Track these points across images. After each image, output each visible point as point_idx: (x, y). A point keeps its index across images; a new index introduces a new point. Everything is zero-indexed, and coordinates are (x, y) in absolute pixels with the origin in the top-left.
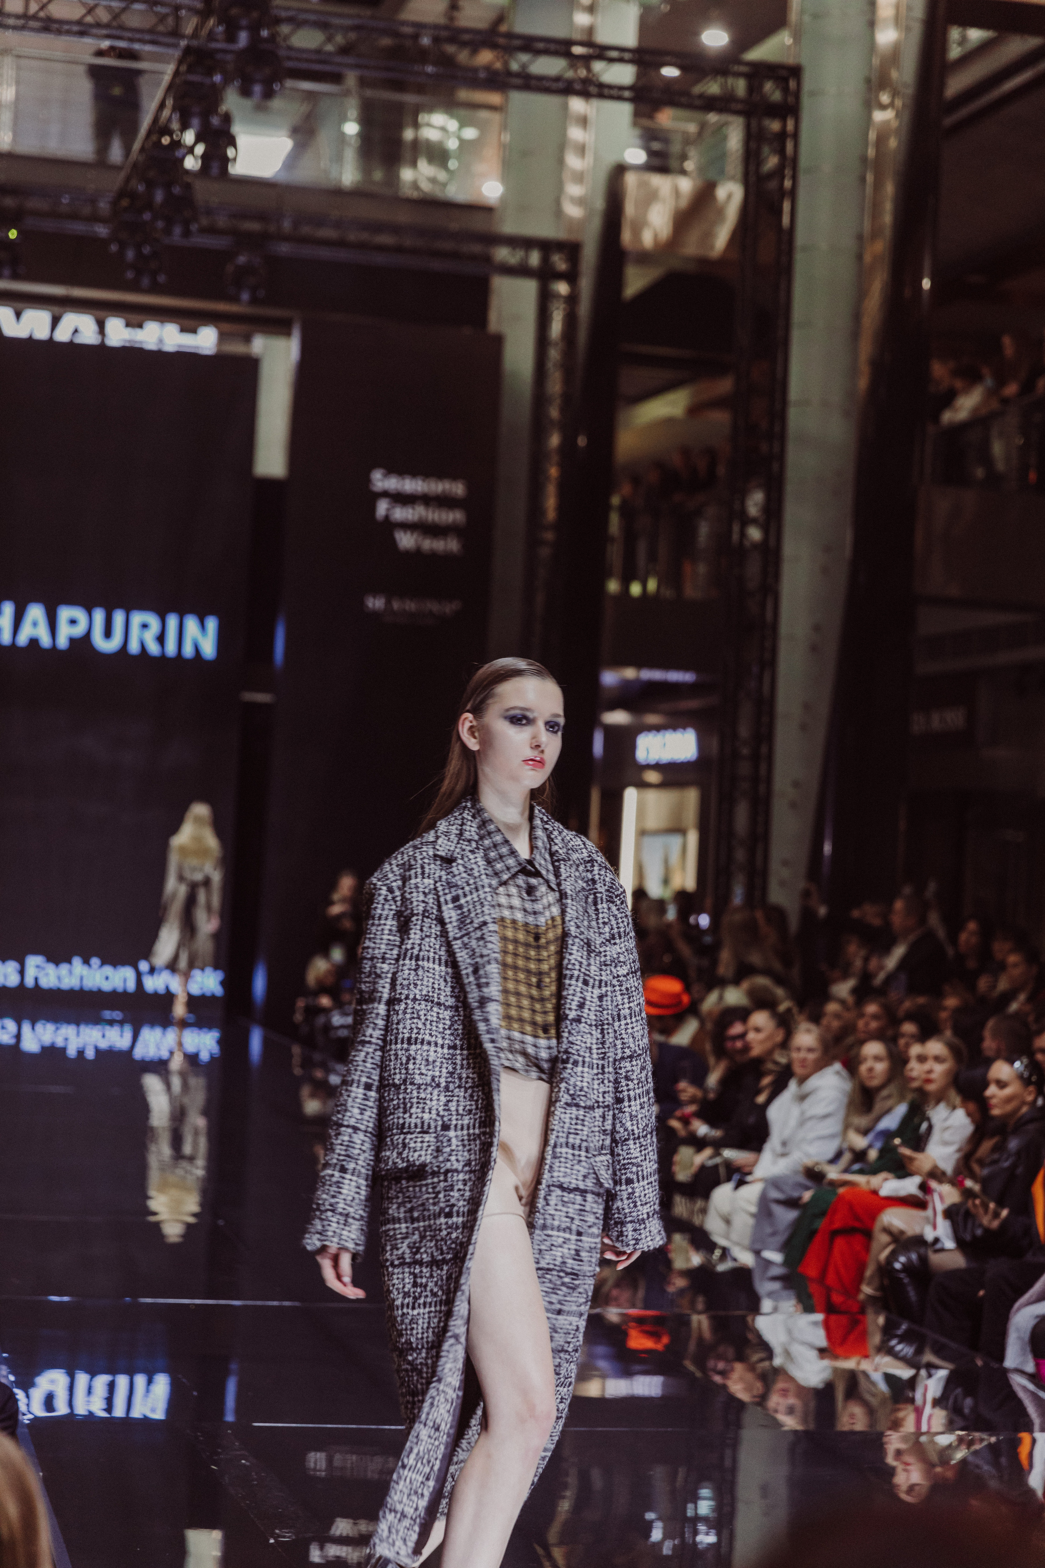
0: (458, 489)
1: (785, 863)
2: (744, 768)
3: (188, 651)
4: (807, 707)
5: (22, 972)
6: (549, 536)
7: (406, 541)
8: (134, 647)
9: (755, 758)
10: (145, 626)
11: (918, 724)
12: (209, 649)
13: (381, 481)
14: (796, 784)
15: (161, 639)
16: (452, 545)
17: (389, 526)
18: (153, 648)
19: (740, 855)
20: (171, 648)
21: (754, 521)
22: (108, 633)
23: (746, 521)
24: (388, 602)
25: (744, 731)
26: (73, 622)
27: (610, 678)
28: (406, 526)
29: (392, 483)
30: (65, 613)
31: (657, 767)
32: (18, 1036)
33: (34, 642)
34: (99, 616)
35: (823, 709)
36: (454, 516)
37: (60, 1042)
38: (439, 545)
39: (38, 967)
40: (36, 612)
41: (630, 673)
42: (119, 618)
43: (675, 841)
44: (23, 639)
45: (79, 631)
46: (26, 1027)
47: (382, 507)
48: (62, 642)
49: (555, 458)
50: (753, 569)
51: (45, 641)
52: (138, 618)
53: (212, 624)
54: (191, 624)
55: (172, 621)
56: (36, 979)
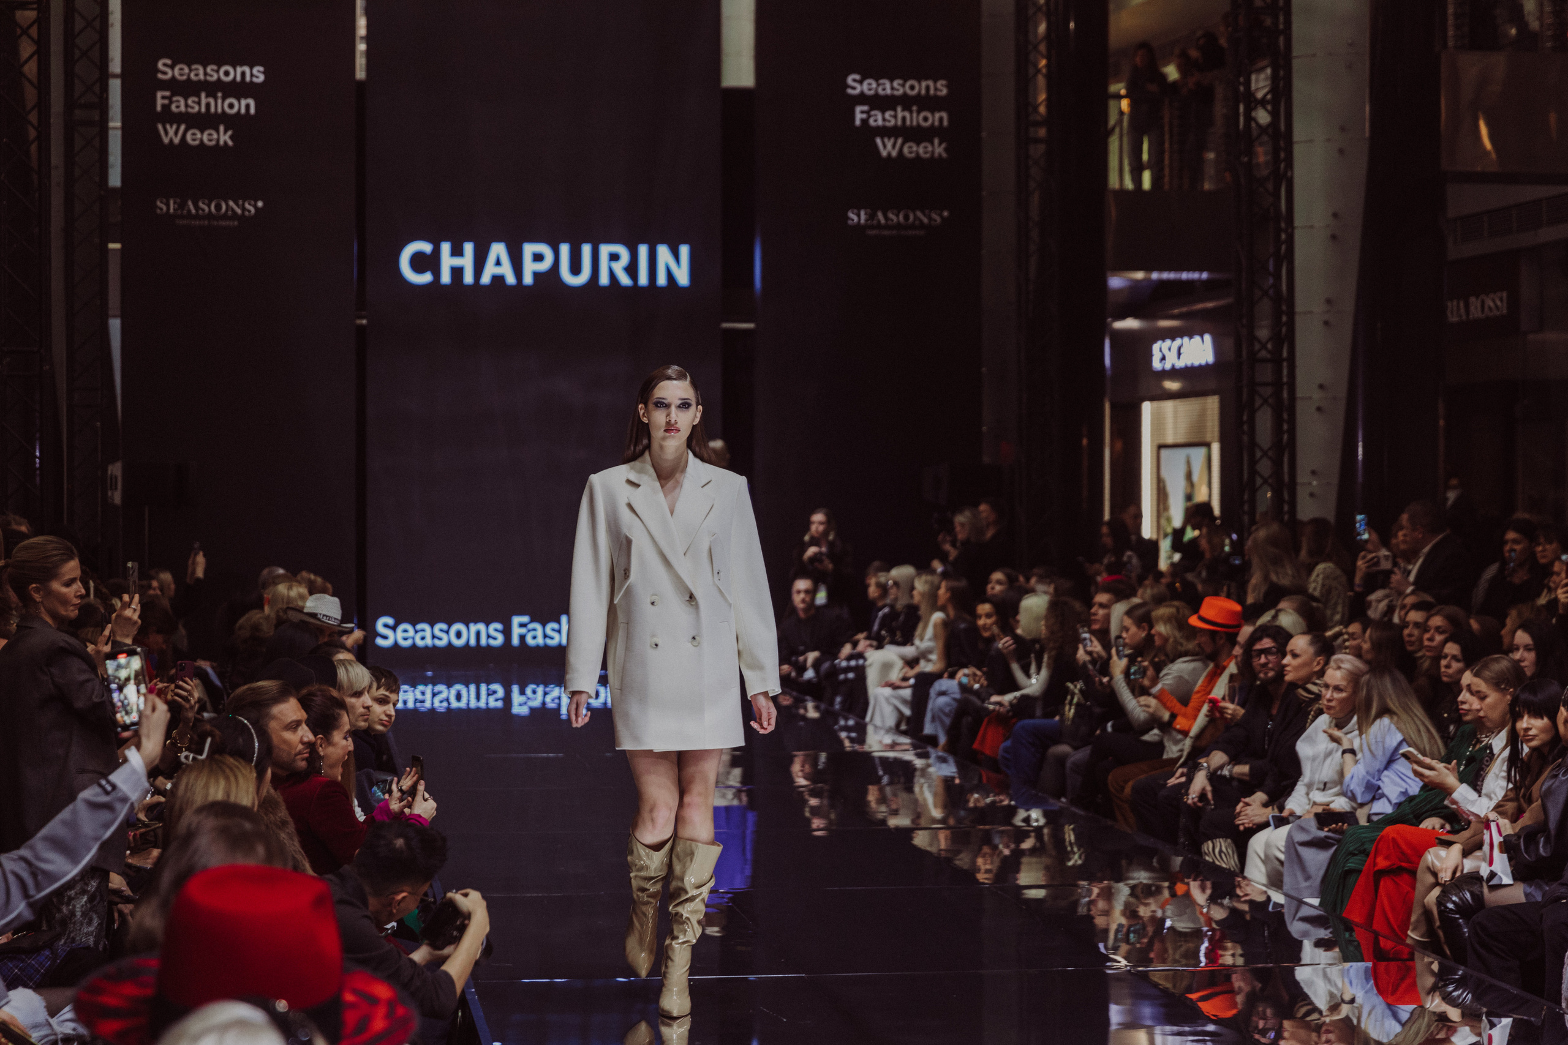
0: (941, 88)
1: (1313, 473)
2: (1265, 373)
3: (662, 280)
4: (1329, 301)
5: (507, 632)
6: (1042, 132)
7: (887, 148)
8: (604, 280)
9: (1277, 361)
10: (614, 257)
11: (1454, 313)
12: (683, 278)
13: (856, 85)
14: (1321, 387)
15: (632, 269)
16: (938, 149)
17: (869, 132)
18: (625, 280)
19: (1265, 467)
20: (643, 280)
21: (1263, 103)
22: (576, 269)
23: (1252, 103)
24: (872, 216)
25: (1263, 333)
26: (538, 257)
27: (1116, 282)
28: (885, 132)
29: (868, 87)
30: (529, 249)
31: (1174, 373)
32: (507, 700)
33: (498, 280)
34: (565, 249)
35: (1348, 305)
36: (939, 118)
37: (551, 705)
38: (923, 150)
39: (522, 625)
40: (498, 250)
41: (1139, 275)
42: (586, 249)
43: (1198, 455)
44: (486, 279)
45: (545, 266)
46: (515, 689)
47: (859, 113)
48: (528, 279)
49: (1042, 48)
50: (1262, 155)
51: (511, 279)
52: (605, 250)
53: (684, 250)
54: (663, 252)
55: (643, 250)
56: (522, 638)
